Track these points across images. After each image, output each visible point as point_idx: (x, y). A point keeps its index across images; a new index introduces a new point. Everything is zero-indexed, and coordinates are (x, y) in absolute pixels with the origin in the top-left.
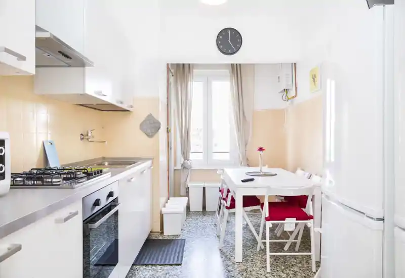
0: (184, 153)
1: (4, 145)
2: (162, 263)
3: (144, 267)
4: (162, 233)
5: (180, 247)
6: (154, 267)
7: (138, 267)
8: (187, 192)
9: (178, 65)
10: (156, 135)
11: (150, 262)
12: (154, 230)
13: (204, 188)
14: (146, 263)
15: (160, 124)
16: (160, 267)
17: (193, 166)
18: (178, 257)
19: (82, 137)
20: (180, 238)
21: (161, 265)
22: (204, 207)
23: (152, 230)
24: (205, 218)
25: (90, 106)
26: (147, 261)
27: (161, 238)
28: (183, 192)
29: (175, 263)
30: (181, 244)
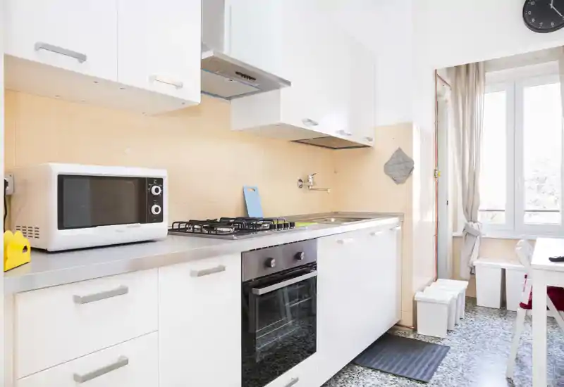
0: (467, 210)
1: (162, 184)
2: (397, 373)
3: (370, 371)
4: (415, 330)
5: (437, 356)
6: (383, 375)
7: (362, 368)
8: (471, 273)
9: (458, 68)
10: (408, 181)
11: (380, 368)
12: (403, 323)
13: (504, 271)
14: (373, 366)
15: (411, 162)
16: (391, 377)
17: (482, 231)
18: (426, 371)
19: (300, 184)
20: (442, 343)
21: (394, 375)
22: (503, 303)
23: (400, 321)
24: (499, 321)
25: (306, 141)
26: (376, 364)
27: (412, 337)
28: (465, 272)
29: (418, 377)
30: (440, 351)
